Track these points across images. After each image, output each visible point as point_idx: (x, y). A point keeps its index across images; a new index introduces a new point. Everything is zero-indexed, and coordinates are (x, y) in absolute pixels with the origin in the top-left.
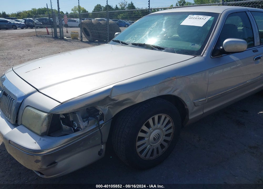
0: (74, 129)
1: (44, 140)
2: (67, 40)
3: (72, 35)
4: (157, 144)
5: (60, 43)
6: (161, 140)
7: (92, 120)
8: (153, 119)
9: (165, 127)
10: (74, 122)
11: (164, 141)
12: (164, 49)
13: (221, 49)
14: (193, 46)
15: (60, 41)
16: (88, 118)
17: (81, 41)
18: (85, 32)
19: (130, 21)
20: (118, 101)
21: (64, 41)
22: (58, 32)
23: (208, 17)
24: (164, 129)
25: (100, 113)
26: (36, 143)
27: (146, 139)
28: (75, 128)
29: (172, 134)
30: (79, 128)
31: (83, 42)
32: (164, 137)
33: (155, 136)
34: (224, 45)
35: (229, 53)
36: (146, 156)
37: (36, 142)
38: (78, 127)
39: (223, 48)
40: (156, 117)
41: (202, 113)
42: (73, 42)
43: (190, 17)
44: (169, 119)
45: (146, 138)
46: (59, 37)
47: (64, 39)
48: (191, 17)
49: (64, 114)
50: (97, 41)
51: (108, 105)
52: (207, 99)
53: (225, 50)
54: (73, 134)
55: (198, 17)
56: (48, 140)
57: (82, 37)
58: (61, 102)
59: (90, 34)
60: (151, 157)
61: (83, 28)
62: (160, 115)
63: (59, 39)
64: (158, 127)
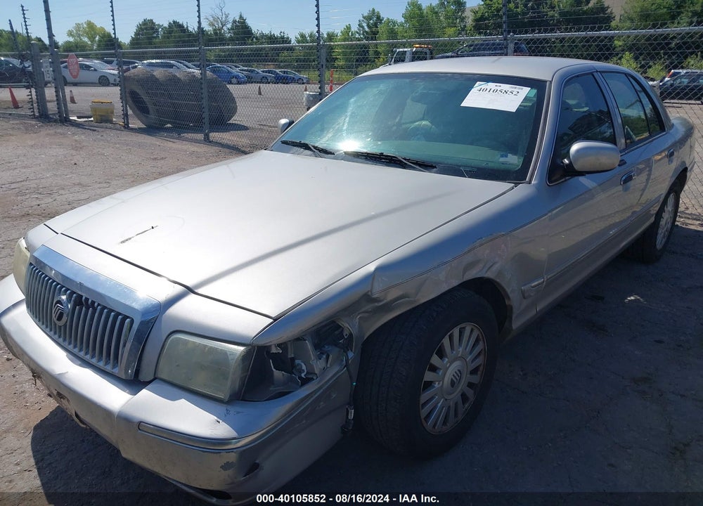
0: (300, 378)
1: (238, 413)
2: (81, 124)
3: (95, 111)
4: (456, 395)
5: (64, 135)
6: (462, 386)
7: (334, 352)
8: (451, 338)
9: (471, 353)
10: (297, 362)
11: (468, 386)
12: (435, 167)
13: (567, 165)
14: (502, 160)
15: (61, 129)
16: (323, 349)
17: (124, 127)
18: (134, 101)
19: (242, 68)
20: (385, 301)
21: (73, 129)
22: (50, 102)
23: (522, 89)
24: (469, 358)
25: (344, 334)
26: (219, 422)
27: (436, 385)
28: (303, 375)
29: (481, 368)
30: (311, 374)
31: (132, 130)
32: (468, 376)
33: (454, 375)
34: (573, 156)
35: (582, 173)
36: (434, 426)
37: (219, 420)
38: (307, 373)
39: (571, 162)
40: (456, 332)
41: (534, 312)
42: (102, 129)
43: (481, 87)
44: (478, 332)
45: (437, 383)
46: (54, 114)
47: (70, 121)
48: (483, 87)
49: (279, 345)
50: (169, 125)
51: (359, 314)
52: (545, 280)
53: (575, 167)
54: (299, 390)
55: (499, 89)
56: (247, 411)
57: (126, 115)
58: (273, 315)
59: (150, 107)
60: (444, 427)
61: (127, 90)
62: (462, 325)
63: (55, 121)
64: (459, 355)
